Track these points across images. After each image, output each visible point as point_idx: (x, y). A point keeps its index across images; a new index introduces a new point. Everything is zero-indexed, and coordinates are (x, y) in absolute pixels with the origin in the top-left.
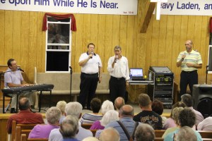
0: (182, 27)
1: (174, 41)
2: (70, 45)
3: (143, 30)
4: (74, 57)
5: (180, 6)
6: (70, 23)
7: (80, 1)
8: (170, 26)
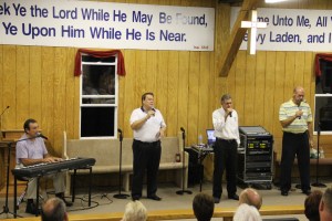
0: (278, 68)
1: (267, 88)
2: (116, 96)
3: (224, 73)
4: (122, 114)
5: (274, 38)
6: (116, 64)
7: (130, 31)
8: (261, 67)
